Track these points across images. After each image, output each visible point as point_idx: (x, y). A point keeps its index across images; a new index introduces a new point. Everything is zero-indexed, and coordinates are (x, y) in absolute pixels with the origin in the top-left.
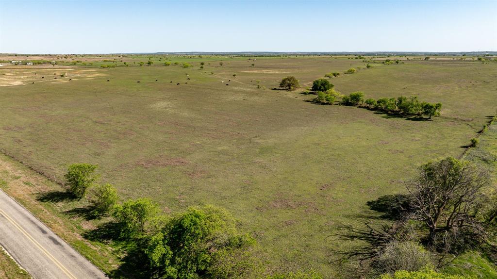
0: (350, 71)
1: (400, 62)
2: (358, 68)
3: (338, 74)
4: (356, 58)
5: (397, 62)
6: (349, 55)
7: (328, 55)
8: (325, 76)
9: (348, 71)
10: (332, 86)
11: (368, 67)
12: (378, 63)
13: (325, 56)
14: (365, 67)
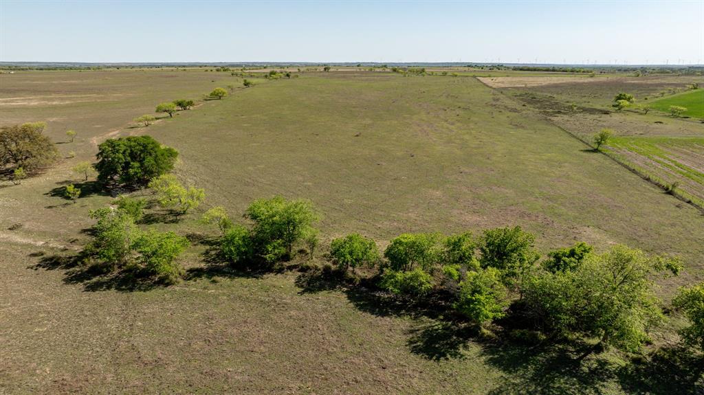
0: (217, 95)
1: (292, 75)
2: (229, 87)
3: (190, 103)
4: (218, 70)
5: (288, 75)
6: (206, 66)
7: (173, 66)
8: (157, 111)
9: (212, 94)
10: (171, 154)
11: (246, 84)
12: (258, 77)
13: (167, 68)
14: (241, 84)
